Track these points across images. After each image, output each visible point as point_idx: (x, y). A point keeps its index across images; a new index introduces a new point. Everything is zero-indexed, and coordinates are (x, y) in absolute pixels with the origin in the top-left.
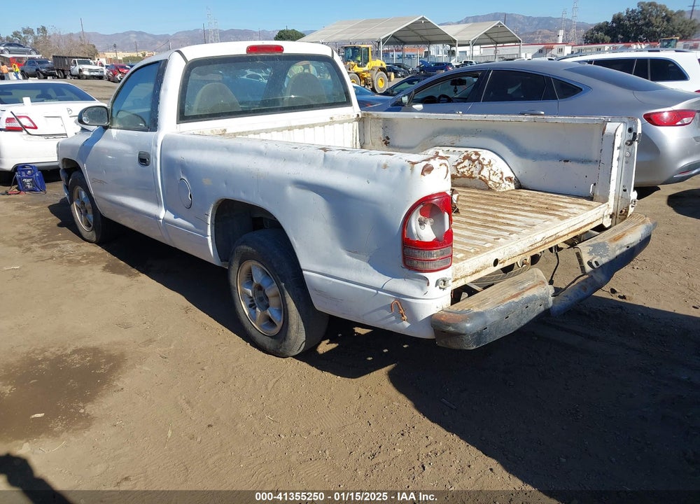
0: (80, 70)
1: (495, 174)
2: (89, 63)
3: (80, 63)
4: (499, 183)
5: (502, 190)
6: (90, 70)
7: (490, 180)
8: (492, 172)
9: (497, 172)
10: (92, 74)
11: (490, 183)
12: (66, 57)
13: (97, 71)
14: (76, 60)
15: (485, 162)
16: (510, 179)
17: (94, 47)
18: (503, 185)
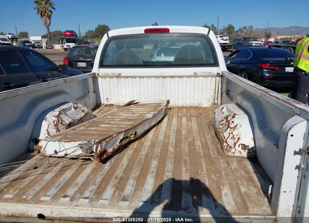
0: (252, 44)
1: (233, 138)
2: (257, 41)
3: (253, 40)
4: (230, 147)
5: (230, 154)
6: (256, 44)
7: (226, 142)
8: (231, 135)
9: (235, 137)
10: (256, 45)
11: (225, 144)
12: (248, 38)
13: (259, 44)
14: (252, 39)
15: (232, 125)
16: (244, 147)
17: (271, 33)
18: (233, 150)
